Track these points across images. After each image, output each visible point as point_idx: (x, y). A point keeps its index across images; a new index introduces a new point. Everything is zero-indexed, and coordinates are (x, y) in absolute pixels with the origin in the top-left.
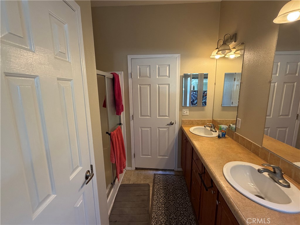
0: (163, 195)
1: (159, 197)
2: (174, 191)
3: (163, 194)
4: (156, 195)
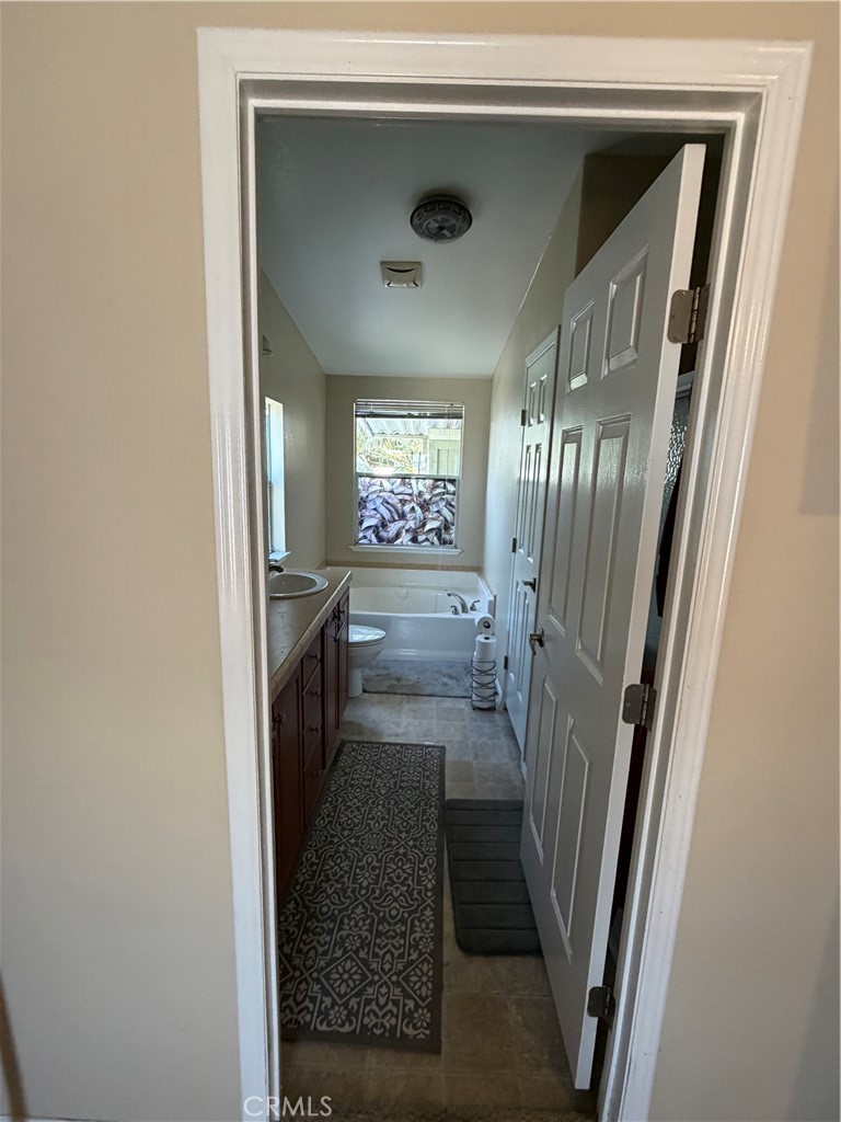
0: (397, 889)
1: (413, 880)
2: (347, 909)
3: (396, 894)
4: (427, 890)
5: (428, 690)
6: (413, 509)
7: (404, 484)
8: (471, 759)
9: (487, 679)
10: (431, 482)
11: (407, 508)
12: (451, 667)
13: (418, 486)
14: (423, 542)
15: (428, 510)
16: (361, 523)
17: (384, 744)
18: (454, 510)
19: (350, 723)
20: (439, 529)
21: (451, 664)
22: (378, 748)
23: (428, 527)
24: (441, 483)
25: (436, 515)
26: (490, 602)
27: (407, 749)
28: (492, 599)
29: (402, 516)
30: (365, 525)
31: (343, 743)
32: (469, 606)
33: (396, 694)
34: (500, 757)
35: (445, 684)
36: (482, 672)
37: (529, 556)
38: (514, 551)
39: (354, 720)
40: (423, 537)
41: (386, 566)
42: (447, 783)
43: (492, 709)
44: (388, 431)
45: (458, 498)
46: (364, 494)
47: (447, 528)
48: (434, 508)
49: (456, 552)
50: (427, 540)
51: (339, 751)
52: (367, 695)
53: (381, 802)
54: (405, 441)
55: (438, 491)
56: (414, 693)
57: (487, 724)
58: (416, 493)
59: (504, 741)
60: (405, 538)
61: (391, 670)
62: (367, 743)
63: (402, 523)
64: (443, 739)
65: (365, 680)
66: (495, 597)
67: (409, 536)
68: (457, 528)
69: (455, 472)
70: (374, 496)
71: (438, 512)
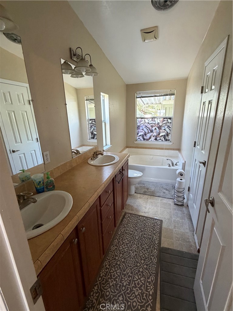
5: (158, 194)
6: (156, 129)
7: (153, 120)
8: (173, 228)
9: (181, 195)
10: (162, 119)
11: (153, 129)
12: (167, 185)
13: (157, 121)
14: (159, 140)
15: (161, 129)
16: (138, 134)
17: (140, 216)
18: (170, 129)
19: (129, 205)
20: (165, 135)
21: (167, 184)
22: (137, 217)
23: (161, 135)
24: (166, 119)
25: (164, 131)
26: (183, 163)
27: (148, 219)
28: (184, 162)
29: (152, 131)
30: (139, 134)
31: (125, 214)
32: (175, 164)
33: (146, 195)
34: (185, 229)
35: (164, 193)
36: (178, 192)
37: (202, 150)
38: (195, 146)
39: (131, 204)
40: (159, 138)
41: (146, 148)
42: (162, 238)
43: (182, 205)
44: (149, 103)
45: (172, 125)
46: (139, 124)
47: (167, 135)
48: (163, 128)
49: (170, 143)
50: (160, 139)
51: (124, 217)
52: (136, 194)
53: (136, 243)
54: (155, 106)
55: (165, 122)
56: (153, 194)
57: (180, 212)
58: (157, 123)
59: (187, 221)
60: (153, 138)
61: (145, 185)
62: (134, 214)
63: (152, 134)
64: (162, 216)
65: (136, 188)
66: (185, 162)
67: (154, 138)
68: (171, 135)
69: (171, 115)
70: (143, 124)
71: (165, 129)
